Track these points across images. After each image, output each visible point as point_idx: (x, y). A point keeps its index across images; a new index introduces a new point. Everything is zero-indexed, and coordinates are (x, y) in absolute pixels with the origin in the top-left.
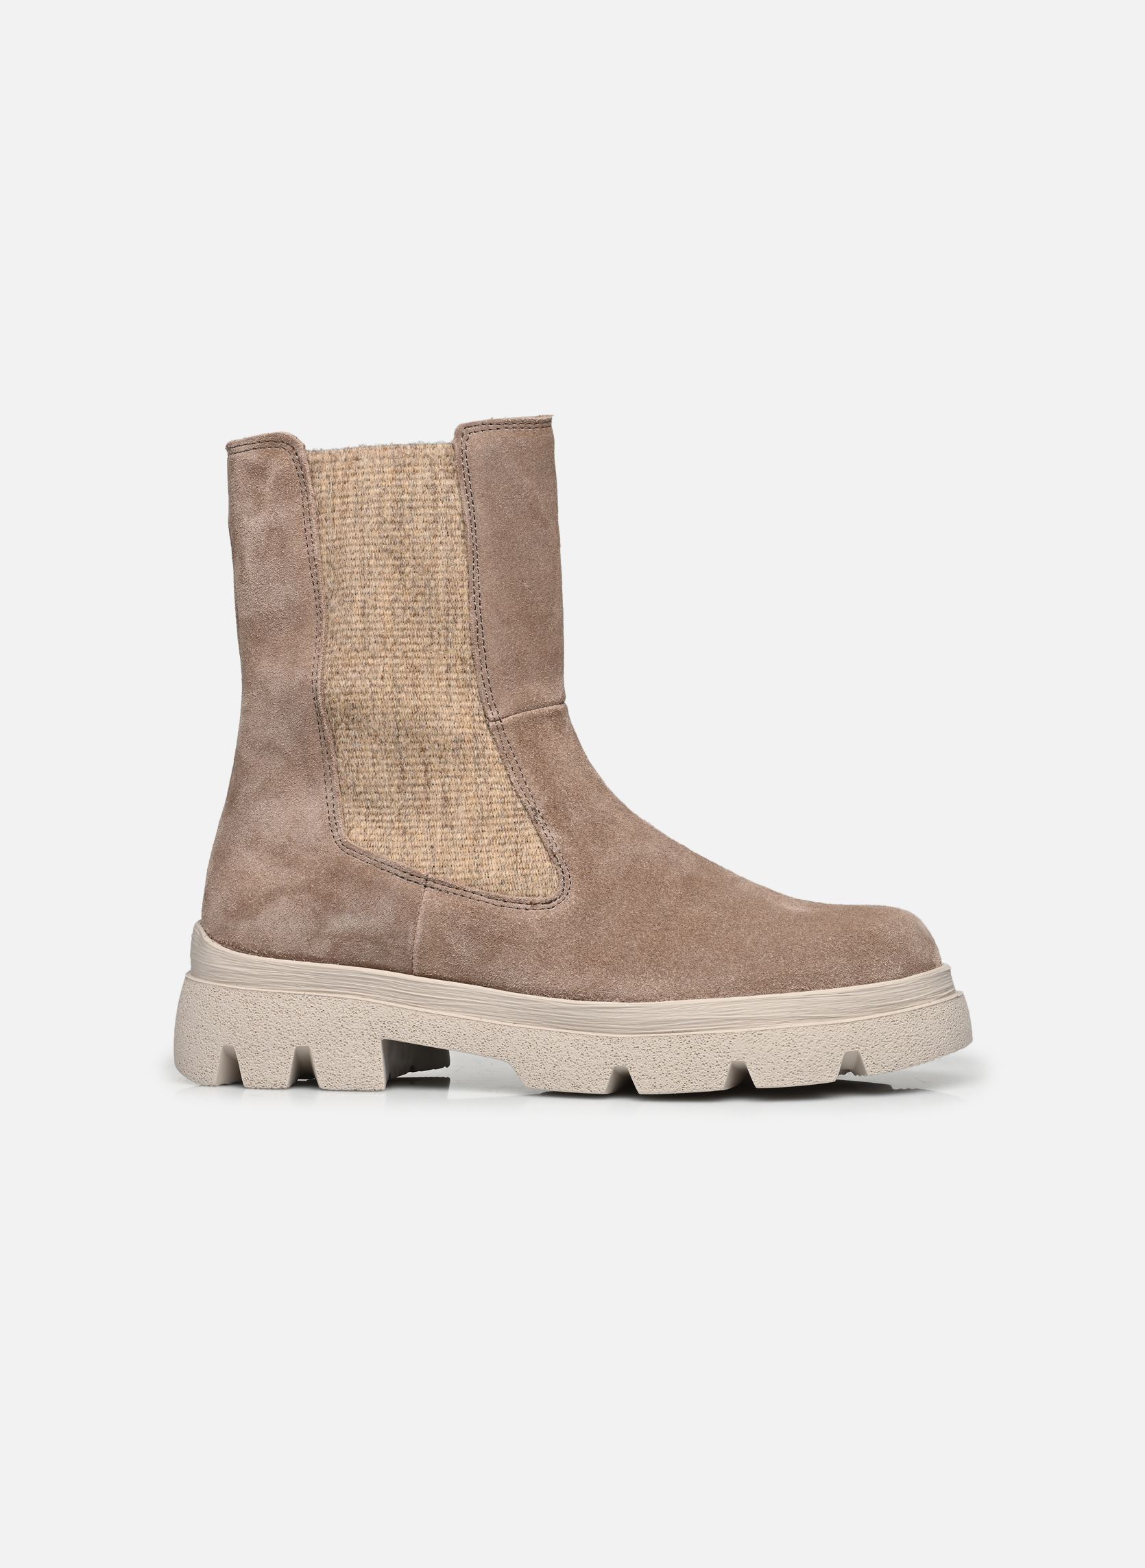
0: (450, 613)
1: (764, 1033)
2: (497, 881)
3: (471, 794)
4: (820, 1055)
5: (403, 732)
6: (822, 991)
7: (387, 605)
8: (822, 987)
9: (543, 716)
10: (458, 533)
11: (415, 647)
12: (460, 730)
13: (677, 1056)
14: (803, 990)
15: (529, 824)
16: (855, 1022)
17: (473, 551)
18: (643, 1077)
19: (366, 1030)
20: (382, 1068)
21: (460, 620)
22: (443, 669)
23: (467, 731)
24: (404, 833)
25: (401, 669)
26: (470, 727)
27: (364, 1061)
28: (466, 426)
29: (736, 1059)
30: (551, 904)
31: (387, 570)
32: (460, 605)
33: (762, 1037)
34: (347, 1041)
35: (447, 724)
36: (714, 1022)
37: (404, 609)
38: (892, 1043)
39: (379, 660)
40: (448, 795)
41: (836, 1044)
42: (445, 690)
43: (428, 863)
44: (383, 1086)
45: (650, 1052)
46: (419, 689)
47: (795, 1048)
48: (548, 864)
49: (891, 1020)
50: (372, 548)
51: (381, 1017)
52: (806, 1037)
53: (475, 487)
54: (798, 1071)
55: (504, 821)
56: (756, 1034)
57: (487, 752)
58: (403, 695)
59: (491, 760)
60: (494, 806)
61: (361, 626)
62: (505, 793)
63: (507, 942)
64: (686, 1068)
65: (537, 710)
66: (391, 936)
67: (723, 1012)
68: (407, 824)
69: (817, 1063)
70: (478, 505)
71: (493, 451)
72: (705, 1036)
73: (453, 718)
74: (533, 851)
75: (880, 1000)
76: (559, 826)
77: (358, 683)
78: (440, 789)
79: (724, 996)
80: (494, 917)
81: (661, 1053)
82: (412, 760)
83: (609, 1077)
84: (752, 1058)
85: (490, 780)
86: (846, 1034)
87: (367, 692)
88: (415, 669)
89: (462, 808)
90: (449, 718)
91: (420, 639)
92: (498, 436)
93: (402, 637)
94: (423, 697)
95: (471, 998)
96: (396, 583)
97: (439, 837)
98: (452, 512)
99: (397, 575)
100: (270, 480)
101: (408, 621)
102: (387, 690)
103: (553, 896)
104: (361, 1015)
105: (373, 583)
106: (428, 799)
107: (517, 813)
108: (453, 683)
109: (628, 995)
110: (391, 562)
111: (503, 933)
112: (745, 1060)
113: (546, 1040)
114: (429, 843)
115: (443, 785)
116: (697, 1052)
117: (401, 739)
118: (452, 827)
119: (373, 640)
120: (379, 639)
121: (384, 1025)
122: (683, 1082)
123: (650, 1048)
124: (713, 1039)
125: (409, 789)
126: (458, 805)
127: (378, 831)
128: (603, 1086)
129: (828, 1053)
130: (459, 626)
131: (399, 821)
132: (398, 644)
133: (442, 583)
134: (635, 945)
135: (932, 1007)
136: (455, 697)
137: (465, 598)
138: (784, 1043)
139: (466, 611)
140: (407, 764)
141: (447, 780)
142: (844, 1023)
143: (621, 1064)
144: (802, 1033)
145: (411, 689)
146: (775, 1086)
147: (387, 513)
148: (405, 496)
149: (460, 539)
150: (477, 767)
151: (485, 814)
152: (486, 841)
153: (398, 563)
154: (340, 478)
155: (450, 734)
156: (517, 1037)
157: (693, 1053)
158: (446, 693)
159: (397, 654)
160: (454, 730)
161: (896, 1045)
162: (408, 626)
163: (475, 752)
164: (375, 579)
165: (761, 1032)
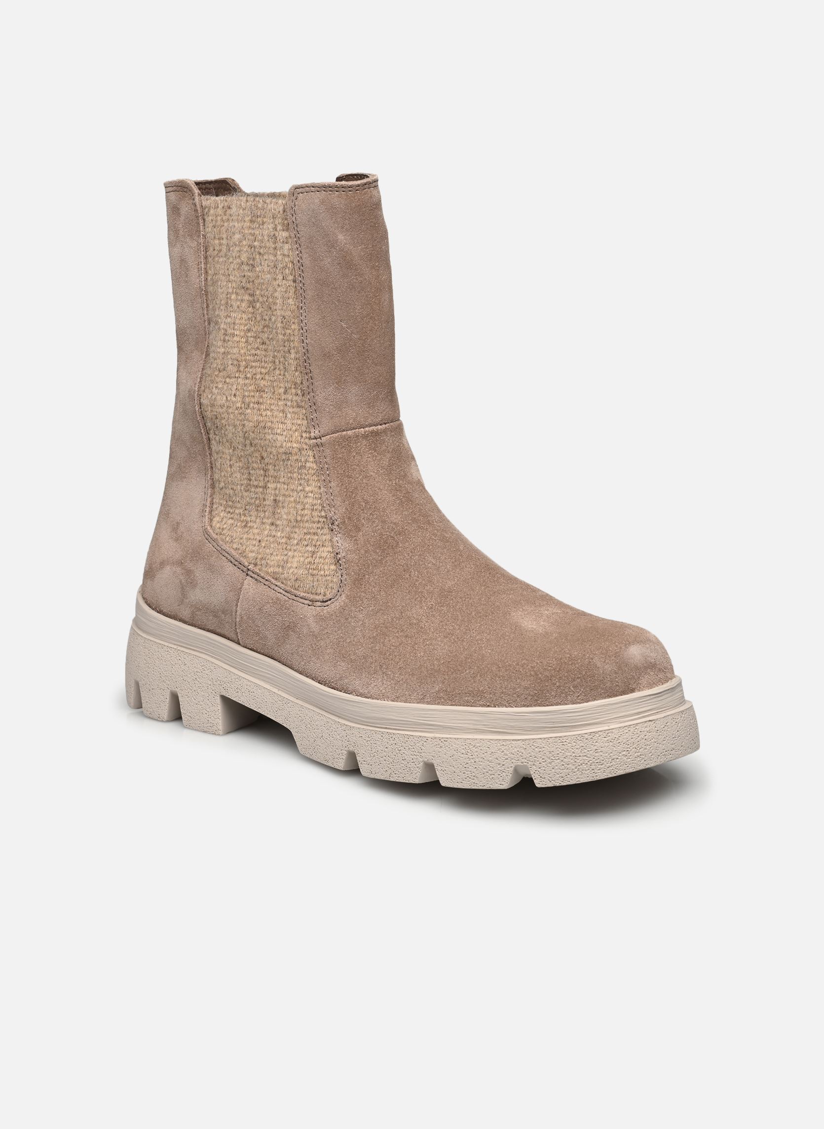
0: (286, 344)
1: (449, 740)
2: (294, 578)
3: (292, 499)
4: (491, 764)
5: (248, 442)
6: (504, 709)
7: (242, 334)
8: (505, 705)
9: (357, 436)
10: (291, 278)
11: (263, 370)
12: (289, 445)
13: (386, 750)
14: (488, 706)
15: (326, 531)
16: (526, 740)
17: (300, 294)
18: (364, 762)
19: (210, 685)
20: (220, 718)
21: (292, 351)
22: (282, 390)
23: (295, 445)
24: (245, 526)
25: (250, 388)
26: (297, 442)
27: (208, 710)
28: (297, 188)
29: (426, 760)
30: (327, 603)
31: (244, 305)
32: (292, 339)
33: (447, 744)
34: (199, 692)
35: (280, 438)
36: (416, 725)
37: (255, 337)
38: (558, 761)
39: (233, 380)
40: (278, 498)
41: (506, 757)
42: (282, 408)
43: (254, 554)
44: (221, 732)
45: (369, 742)
46: (262, 406)
47: (472, 757)
48: (333, 567)
49: (560, 741)
50: (234, 285)
51: (219, 677)
52: (481, 748)
53: (303, 239)
54: (474, 776)
55: (310, 526)
56: (442, 740)
57: (308, 465)
58: (249, 411)
59: (310, 472)
60: (306, 512)
61: (222, 350)
62: (315, 502)
63: (292, 631)
64: (392, 760)
65: (353, 431)
66: (223, 612)
67: (422, 717)
68: (249, 519)
69: (490, 772)
70: (305, 256)
71: (313, 210)
72: (405, 736)
73: (285, 433)
74: (324, 555)
75: (554, 722)
76: (348, 535)
77: (219, 397)
78: (273, 492)
79: (428, 703)
80: (285, 609)
81: (375, 745)
82: (255, 465)
83: (344, 758)
84: (438, 761)
85: (307, 489)
86: (516, 750)
87: (224, 405)
88: (260, 390)
89: (286, 510)
90: (281, 433)
91: (266, 364)
92: (317, 197)
93: (254, 361)
94: (264, 414)
95: (273, 672)
96: (250, 316)
97: (266, 532)
98: (287, 259)
99: (250, 309)
100: (182, 218)
101: (258, 348)
102: (237, 406)
103: (329, 596)
104: (207, 672)
105: (233, 315)
106: (264, 499)
107: (321, 520)
108: (289, 403)
109: (361, 691)
110: (247, 297)
111: (290, 623)
112: (434, 762)
113: (311, 717)
114: (258, 538)
115: (276, 489)
116: (399, 749)
117: (248, 448)
118: (277, 526)
119: (230, 362)
120: (235, 362)
121: (220, 684)
122: (390, 771)
123: (369, 739)
124: (410, 740)
125: (253, 490)
126: (283, 507)
127: (231, 521)
128: (341, 765)
129: (499, 764)
130: (293, 356)
131: (245, 516)
132: (249, 367)
133: (279, 319)
134: (377, 648)
135: (607, 732)
136: (289, 416)
137: (296, 332)
138: (463, 751)
139: (296, 344)
140: (253, 469)
141: (279, 486)
142: (515, 740)
143: (351, 749)
144: (478, 745)
145: (256, 406)
146: (455, 786)
147: (244, 257)
148: (256, 244)
149: (292, 283)
150: (299, 477)
151: (299, 518)
152: (296, 542)
153: (251, 299)
154: (219, 223)
155: (281, 447)
156: (295, 711)
157: (396, 749)
158: (283, 411)
159: (248, 375)
160: (284, 444)
161: (562, 763)
162: (258, 352)
163: (300, 464)
164: (235, 312)
165: (446, 740)
